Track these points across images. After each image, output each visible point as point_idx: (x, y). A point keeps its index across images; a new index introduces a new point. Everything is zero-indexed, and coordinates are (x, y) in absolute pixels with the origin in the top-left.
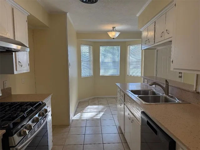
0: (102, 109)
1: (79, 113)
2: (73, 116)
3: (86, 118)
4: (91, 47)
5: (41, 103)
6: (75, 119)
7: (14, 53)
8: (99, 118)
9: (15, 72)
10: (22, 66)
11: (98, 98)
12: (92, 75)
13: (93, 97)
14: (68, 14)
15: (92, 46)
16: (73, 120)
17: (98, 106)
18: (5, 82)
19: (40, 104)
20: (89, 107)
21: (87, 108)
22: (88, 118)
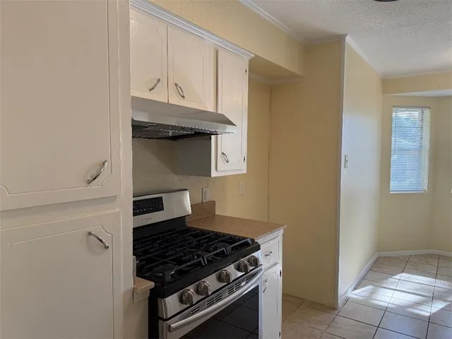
0: (446, 292)
1: (370, 287)
2: (350, 289)
3: (386, 305)
4: (427, 113)
5: (250, 242)
6: (355, 297)
7: (213, 136)
8: (428, 314)
9: (214, 174)
10: (228, 162)
11: (440, 257)
12: (426, 188)
13: (424, 252)
14: (348, 39)
15: (429, 108)
16: (347, 300)
17: (433, 280)
18: (204, 190)
19: (247, 244)
20: (404, 276)
21: (396, 277)
22: (390, 305)
